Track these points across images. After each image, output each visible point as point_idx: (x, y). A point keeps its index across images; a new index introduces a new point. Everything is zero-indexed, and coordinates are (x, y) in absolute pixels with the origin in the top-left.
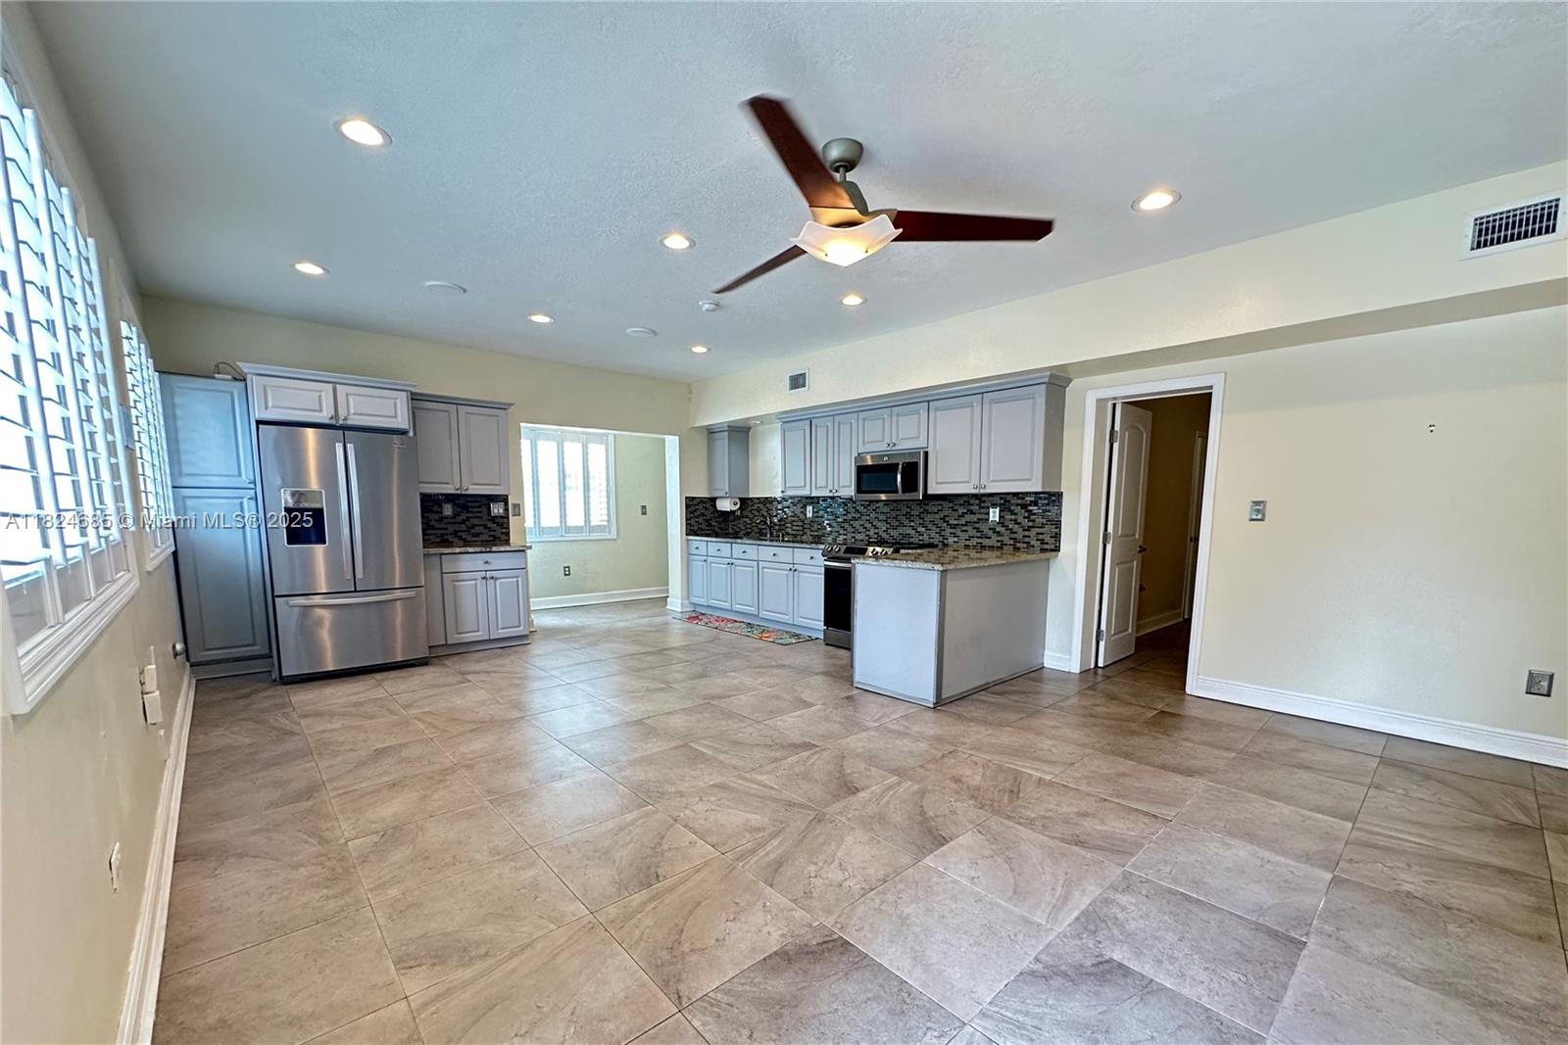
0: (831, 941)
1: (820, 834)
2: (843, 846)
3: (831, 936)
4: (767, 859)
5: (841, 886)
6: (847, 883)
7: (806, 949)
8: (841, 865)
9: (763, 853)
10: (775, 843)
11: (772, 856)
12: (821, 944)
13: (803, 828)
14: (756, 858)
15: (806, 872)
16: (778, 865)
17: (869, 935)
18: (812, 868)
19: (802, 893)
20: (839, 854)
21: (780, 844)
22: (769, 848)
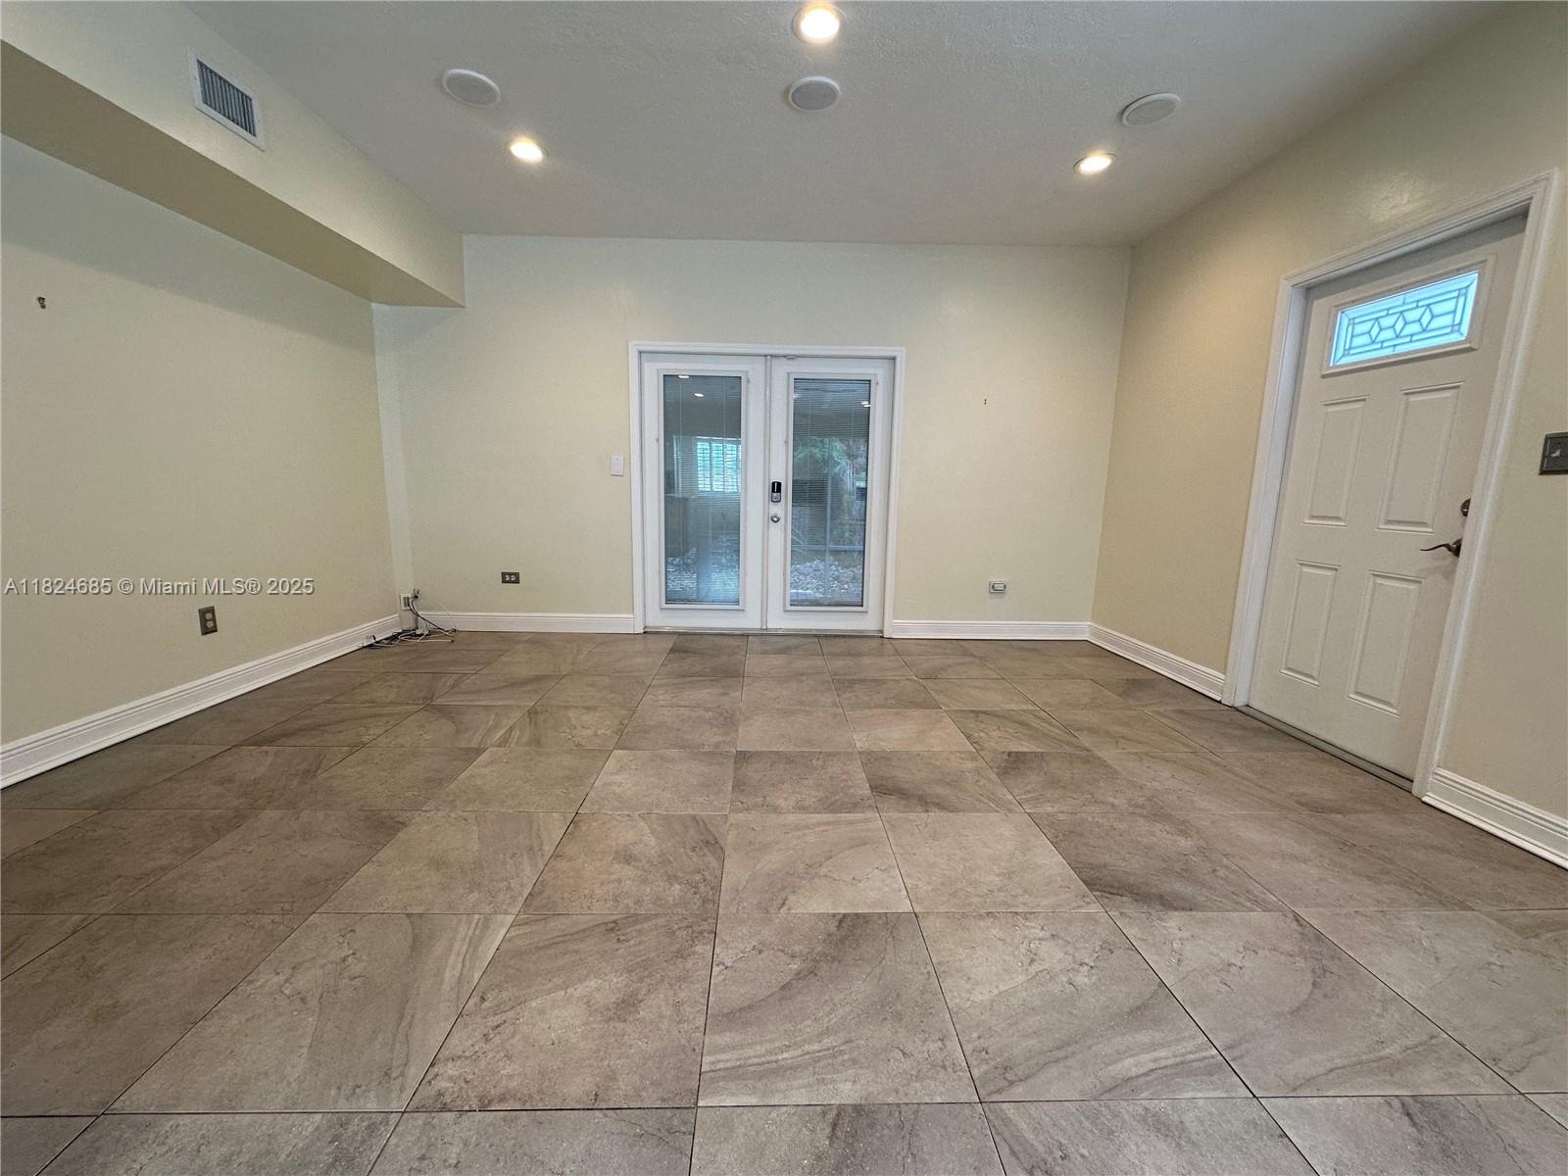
0: (1105, 892)
1: (1026, 1036)
2: (1002, 988)
3: (1102, 896)
4: (1158, 1036)
5: (1053, 936)
6: (1041, 934)
7: (1138, 898)
8: (1032, 961)
9: (1163, 1053)
10: (1129, 1066)
11: (1143, 1037)
12: (1118, 894)
13: (1053, 1071)
14: (1180, 1049)
15: (1094, 978)
16: (1139, 1014)
17: (1059, 879)
18: (1082, 979)
19: (1117, 953)
20: (1021, 978)
21: (1120, 1055)
22: (1146, 1060)
